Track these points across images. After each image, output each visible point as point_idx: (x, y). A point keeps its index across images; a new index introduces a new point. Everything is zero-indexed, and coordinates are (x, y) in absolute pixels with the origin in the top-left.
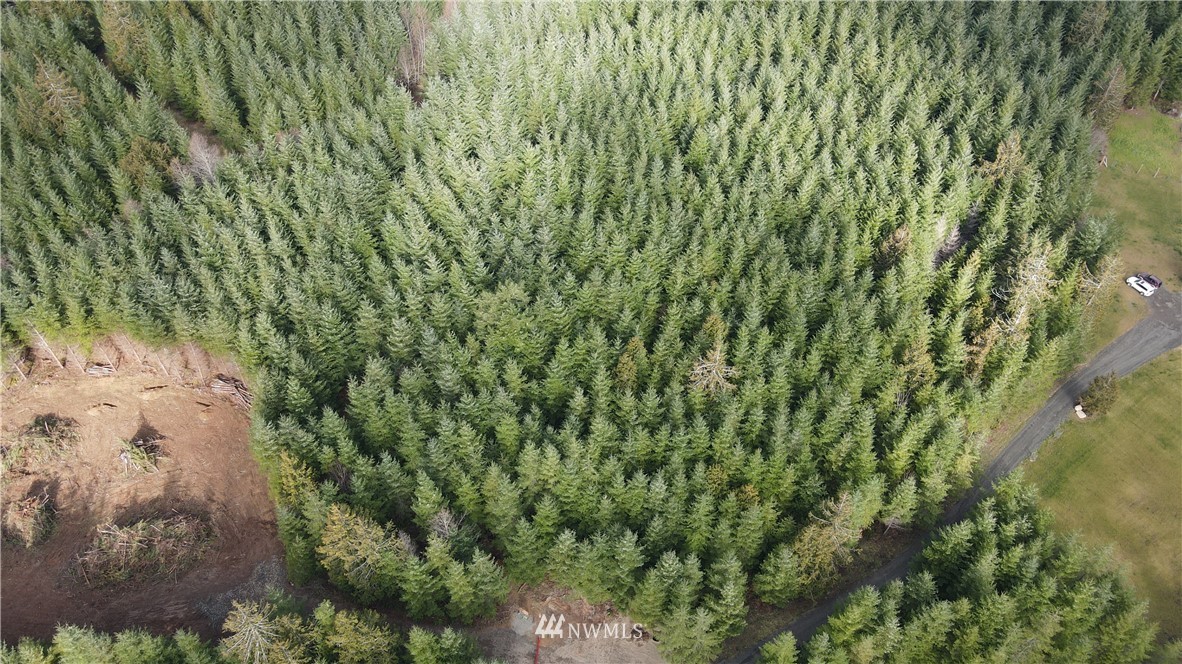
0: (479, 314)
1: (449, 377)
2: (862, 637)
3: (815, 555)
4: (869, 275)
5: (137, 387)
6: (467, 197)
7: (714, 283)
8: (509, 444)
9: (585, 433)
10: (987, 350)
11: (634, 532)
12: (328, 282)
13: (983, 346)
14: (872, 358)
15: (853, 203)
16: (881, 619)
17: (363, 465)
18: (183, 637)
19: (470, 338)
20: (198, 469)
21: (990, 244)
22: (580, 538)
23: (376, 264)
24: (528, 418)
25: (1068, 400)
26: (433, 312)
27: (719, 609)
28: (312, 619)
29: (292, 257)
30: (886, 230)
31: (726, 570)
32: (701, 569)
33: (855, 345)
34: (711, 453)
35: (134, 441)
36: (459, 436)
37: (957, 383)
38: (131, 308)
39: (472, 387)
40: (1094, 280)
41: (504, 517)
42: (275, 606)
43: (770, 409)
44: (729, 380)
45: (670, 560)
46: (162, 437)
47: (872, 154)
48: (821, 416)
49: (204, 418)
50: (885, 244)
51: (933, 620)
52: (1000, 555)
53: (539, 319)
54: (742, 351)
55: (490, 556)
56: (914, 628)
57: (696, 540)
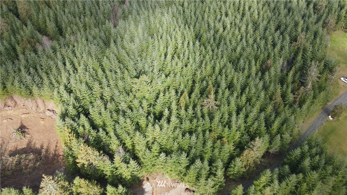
0: (134, 86)
1: (123, 106)
2: (266, 187)
3: (248, 161)
4: (260, 74)
5: (21, 113)
7: (210, 77)
8: (143, 127)
9: (169, 121)
10: (300, 96)
11: (185, 153)
12: (84, 78)
13: (298, 95)
14: (263, 98)
15: (253, 54)
16: (272, 181)
17: (93, 133)
18: (26, 190)
19: (131, 94)
20: (39, 139)
21: (298, 65)
22: (167, 156)
25: (326, 114)
27: (215, 179)
28: (73, 183)
30: (263, 62)
31: (218, 166)
32: (209, 166)
33: (257, 94)
34: (211, 128)
35: (18, 130)
36: (126, 123)
37: (291, 106)
39: (131, 108)
43: (230, 115)
44: (216, 105)
45: (198, 162)
46: (27, 129)
47: (258, 39)
48: (247, 116)
49: (42, 122)
50: (264, 66)
51: (290, 181)
52: (311, 159)
53: (153, 88)
54: (220, 96)
55: (136, 161)
56: (284, 184)
57: (207, 157)
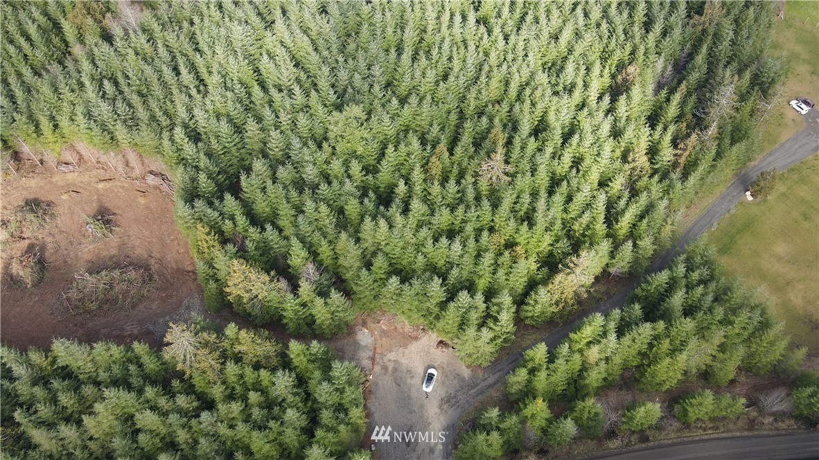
0: (331, 127)
1: (311, 172)
2: (592, 346)
3: (562, 293)
4: (607, 99)
5: (94, 180)
6: (321, 42)
7: (497, 105)
8: (353, 218)
9: (406, 210)
10: (687, 153)
11: (439, 278)
12: (223, 105)
13: (684, 150)
14: (606, 159)
15: (598, 47)
16: (604, 334)
17: (253, 232)
18: (138, 346)
19: (325, 145)
20: (140, 236)
21: (694, 77)
22: (403, 282)
23: (257, 91)
24: (366, 201)
25: (741, 188)
26: (299, 127)
27: (496, 328)
28: (223, 334)
29: (197, 87)
30: (621, 67)
31: (502, 303)
32: (485, 302)
33: (595, 149)
34: (492, 224)
35: (95, 217)
36: (319, 212)
37: (665, 176)
38: (85, 123)
39: (327, 179)
40: (766, 103)
41: (351, 267)
42: (198, 326)
43: (534, 195)
44: (506, 174)
45: (464, 296)
46: (114, 214)
47: (613, 11)
48: (569, 199)
49: (142, 201)
50: (619, 77)
51: (640, 335)
52: (687, 293)
53: (374, 131)
54: (516, 154)
55: (342, 293)
56: (626, 340)
57: (482, 284)
